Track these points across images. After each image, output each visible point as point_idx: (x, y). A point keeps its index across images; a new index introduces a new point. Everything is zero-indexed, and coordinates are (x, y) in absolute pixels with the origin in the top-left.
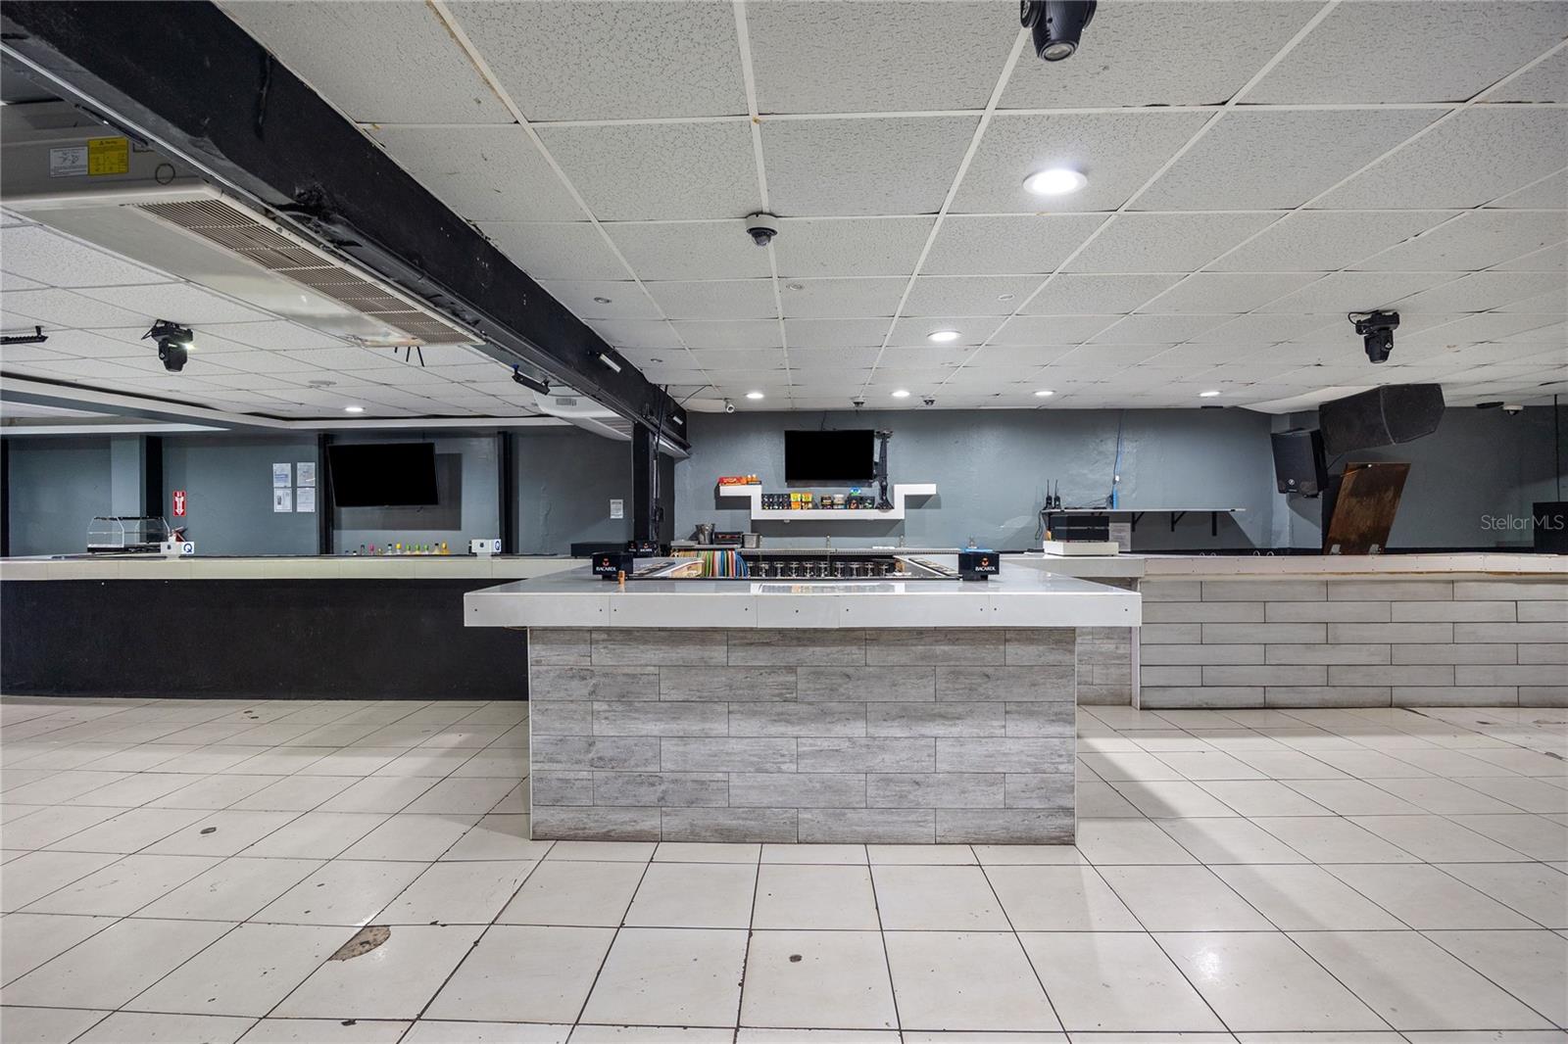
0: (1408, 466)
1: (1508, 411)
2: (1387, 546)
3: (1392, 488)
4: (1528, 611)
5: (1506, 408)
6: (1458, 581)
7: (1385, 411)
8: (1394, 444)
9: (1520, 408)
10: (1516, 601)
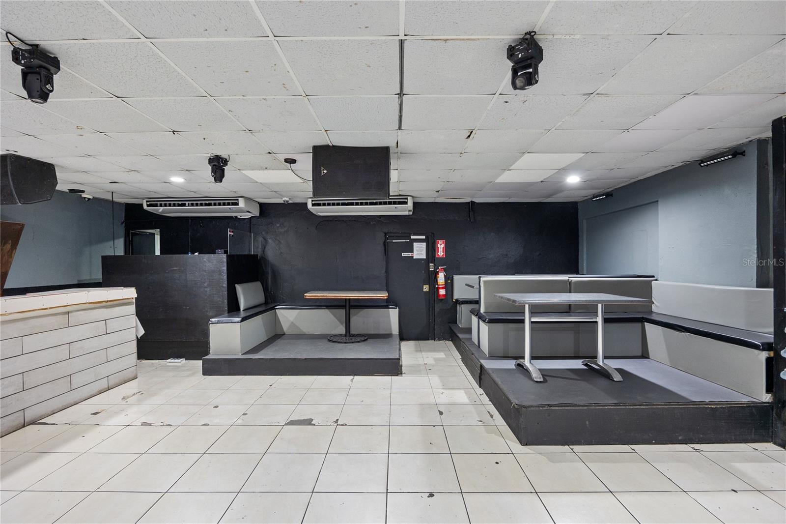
0: (23, 226)
1: (85, 198)
2: (4, 288)
3: (10, 241)
4: (113, 325)
5: (84, 195)
6: (71, 312)
7: (12, 174)
8: (20, 204)
9: (91, 197)
10: (105, 320)
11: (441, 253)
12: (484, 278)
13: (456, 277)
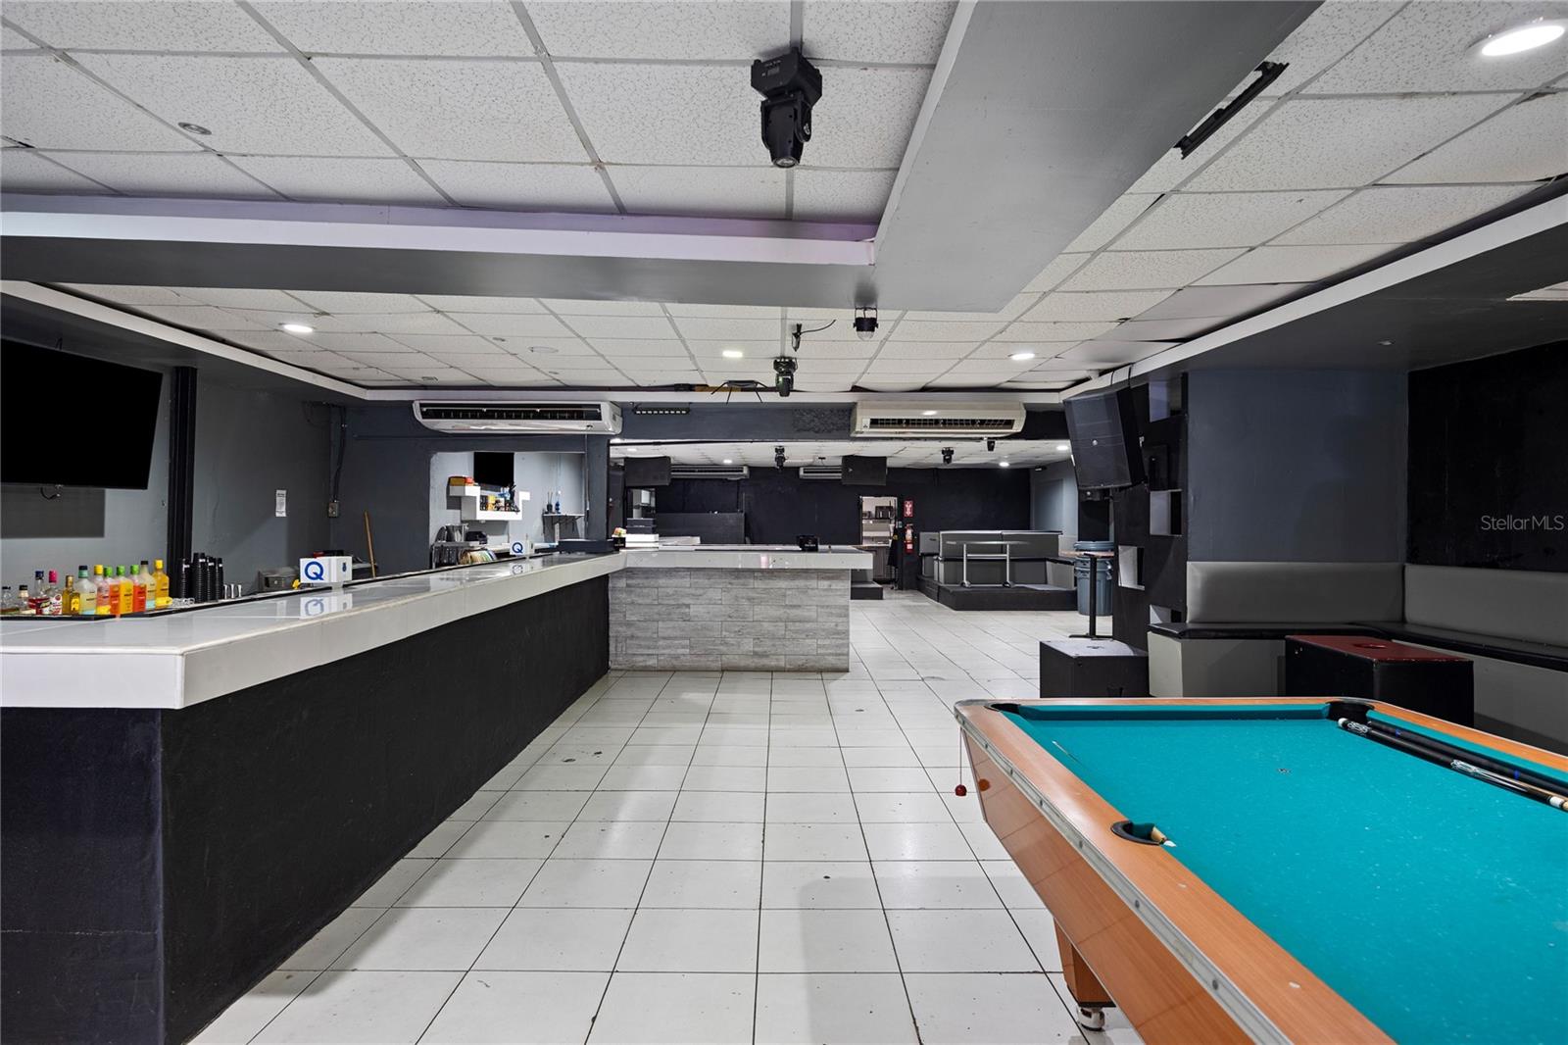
11: (908, 512)
12: (942, 533)
13: (922, 534)
